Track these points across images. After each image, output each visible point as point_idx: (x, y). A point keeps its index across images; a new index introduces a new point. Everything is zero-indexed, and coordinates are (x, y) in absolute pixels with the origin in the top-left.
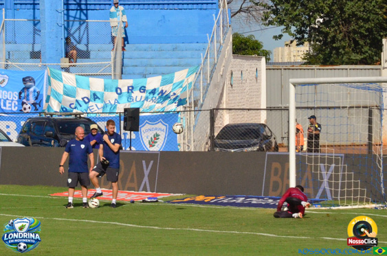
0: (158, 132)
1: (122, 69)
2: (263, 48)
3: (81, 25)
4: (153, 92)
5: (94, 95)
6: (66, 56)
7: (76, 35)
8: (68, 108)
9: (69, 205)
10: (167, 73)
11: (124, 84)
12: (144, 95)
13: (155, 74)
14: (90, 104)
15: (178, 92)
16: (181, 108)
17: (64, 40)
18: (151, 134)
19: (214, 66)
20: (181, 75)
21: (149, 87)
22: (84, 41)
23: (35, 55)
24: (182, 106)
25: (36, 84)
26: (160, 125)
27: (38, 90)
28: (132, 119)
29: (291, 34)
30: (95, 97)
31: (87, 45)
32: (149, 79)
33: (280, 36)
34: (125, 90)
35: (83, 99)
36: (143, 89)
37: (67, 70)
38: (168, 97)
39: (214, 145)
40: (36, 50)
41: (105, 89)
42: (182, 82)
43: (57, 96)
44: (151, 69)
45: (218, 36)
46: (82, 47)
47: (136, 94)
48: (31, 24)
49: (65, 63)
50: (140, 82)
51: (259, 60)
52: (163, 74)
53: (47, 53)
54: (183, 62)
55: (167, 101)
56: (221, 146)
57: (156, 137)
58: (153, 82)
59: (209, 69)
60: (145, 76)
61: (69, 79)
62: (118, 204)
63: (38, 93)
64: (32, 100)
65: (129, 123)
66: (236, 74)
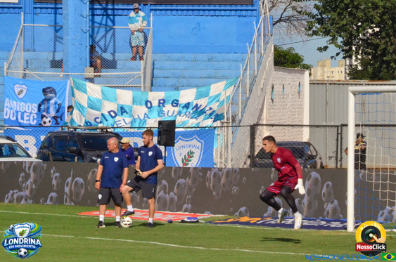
0: (193, 150)
1: (152, 81)
2: (304, 63)
3: (107, 32)
4: (187, 106)
5: (122, 108)
6: (91, 66)
7: (102, 43)
8: (93, 122)
9: (100, 223)
10: (202, 85)
11: (155, 97)
12: (177, 109)
13: (189, 86)
14: (118, 118)
15: (215, 106)
16: (218, 123)
17: (88, 48)
18: (185, 152)
19: (254, 78)
20: (217, 88)
21: (183, 101)
22: (110, 49)
23: (56, 64)
24: (219, 122)
25: (57, 96)
26: (195, 142)
27: (59, 102)
28: (167, 132)
29: (337, 46)
30: (123, 110)
31: (113, 54)
32: (183, 92)
33: (326, 48)
34: (155, 103)
35: (109, 112)
36: (175, 103)
37: (91, 80)
38: (203, 112)
39: (253, 164)
40: (58, 58)
41: (134, 101)
42: (219, 95)
43: (81, 108)
44: (184, 81)
45: (259, 46)
46: (108, 56)
47: (169, 108)
48: (52, 30)
49: (90, 72)
50: (173, 95)
51: (302, 73)
52: (197, 86)
53: (70, 62)
54: (220, 73)
55: (202, 117)
56: (261, 166)
57: (190, 154)
58: (187, 96)
59: (248, 82)
60: (177, 89)
61: (94, 90)
62: (155, 224)
63: (60, 105)
64: (53, 112)
65: (164, 137)
66: (278, 88)
